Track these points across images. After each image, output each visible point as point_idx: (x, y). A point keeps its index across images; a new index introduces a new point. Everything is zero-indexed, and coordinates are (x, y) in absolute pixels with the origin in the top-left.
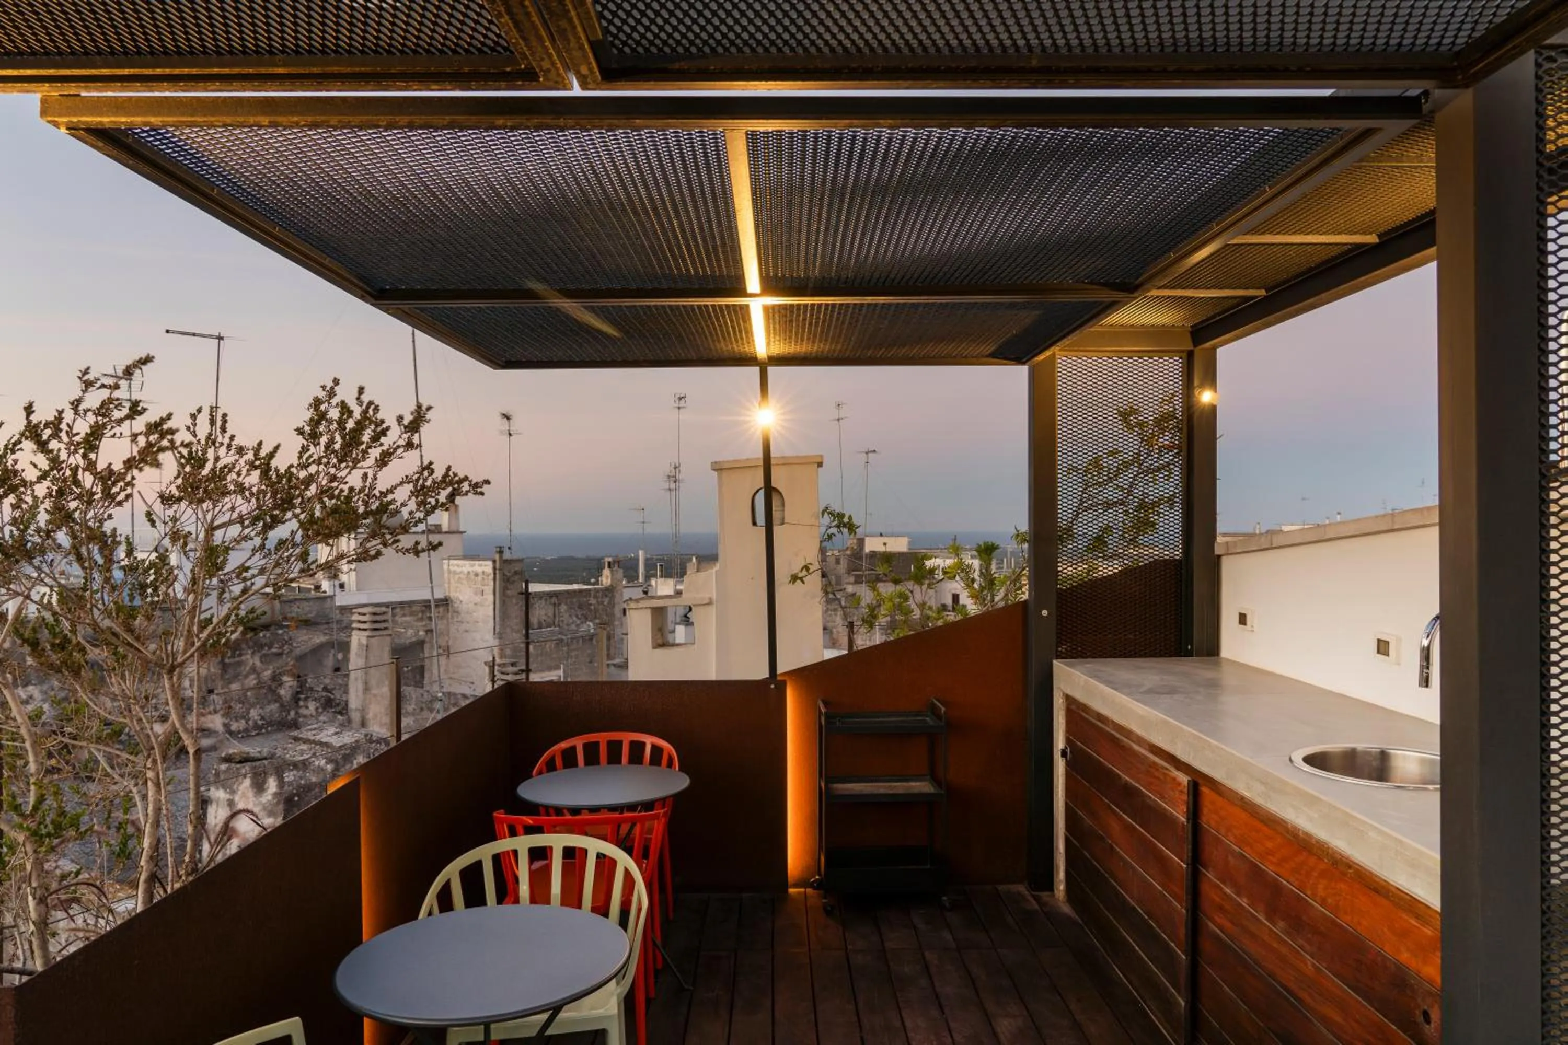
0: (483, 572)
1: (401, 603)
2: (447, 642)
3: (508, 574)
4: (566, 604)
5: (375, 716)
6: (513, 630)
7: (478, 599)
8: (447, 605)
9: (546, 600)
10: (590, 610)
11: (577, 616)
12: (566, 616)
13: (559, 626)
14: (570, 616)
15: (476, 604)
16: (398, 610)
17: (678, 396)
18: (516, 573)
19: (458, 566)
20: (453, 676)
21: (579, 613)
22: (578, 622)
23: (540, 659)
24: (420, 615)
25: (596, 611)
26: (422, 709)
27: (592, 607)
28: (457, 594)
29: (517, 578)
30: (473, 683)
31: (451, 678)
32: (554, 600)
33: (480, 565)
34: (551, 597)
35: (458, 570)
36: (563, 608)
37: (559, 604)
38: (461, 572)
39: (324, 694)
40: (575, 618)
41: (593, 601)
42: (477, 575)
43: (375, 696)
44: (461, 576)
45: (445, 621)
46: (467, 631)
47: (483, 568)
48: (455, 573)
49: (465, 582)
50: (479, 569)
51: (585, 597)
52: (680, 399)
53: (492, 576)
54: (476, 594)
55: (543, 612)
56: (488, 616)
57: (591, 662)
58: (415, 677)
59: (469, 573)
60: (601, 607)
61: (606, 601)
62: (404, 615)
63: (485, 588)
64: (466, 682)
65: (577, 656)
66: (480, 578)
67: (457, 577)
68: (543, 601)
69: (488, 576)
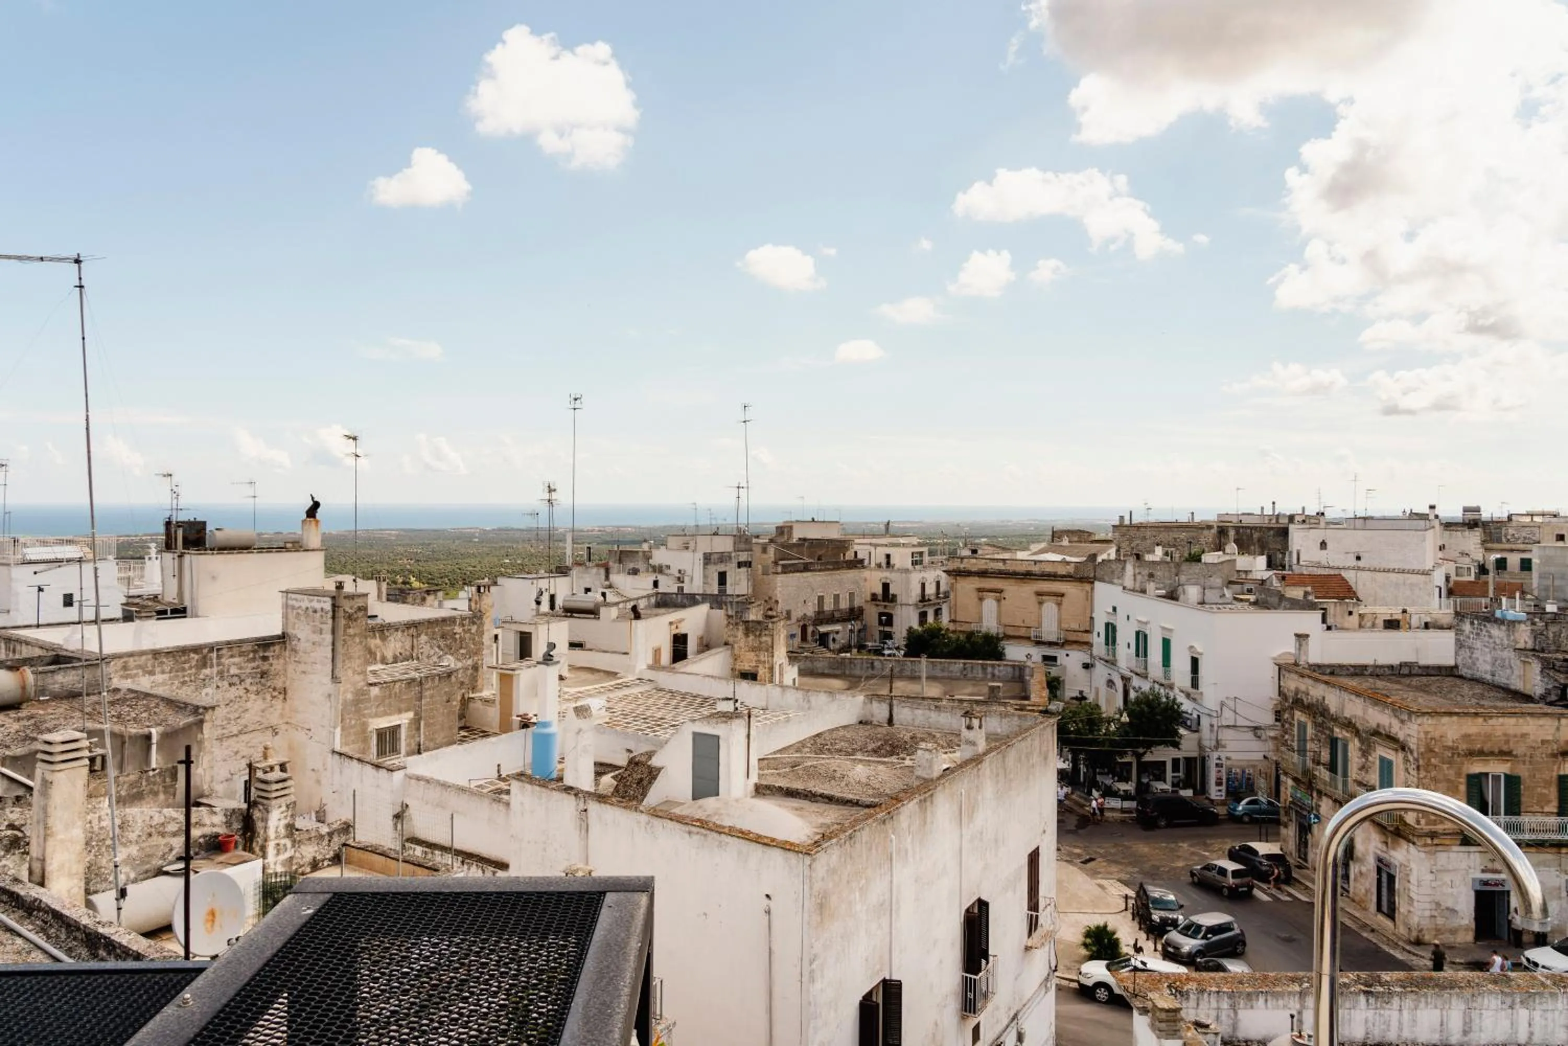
0: (322, 609)
1: (229, 643)
2: (284, 682)
3: (350, 611)
4: (427, 634)
5: (62, 866)
6: (354, 672)
7: (316, 638)
8: (284, 643)
9: (403, 631)
10: (456, 640)
11: (439, 647)
12: (427, 647)
13: (418, 658)
14: (431, 647)
15: (314, 644)
16: (224, 652)
17: (573, 396)
18: (359, 609)
19: (296, 600)
20: (289, 721)
21: (442, 644)
22: (441, 653)
23: (387, 701)
24: (251, 655)
25: (462, 640)
26: (150, 835)
27: (457, 636)
28: (294, 632)
29: (360, 614)
30: (309, 730)
31: (287, 723)
32: (413, 631)
33: (319, 601)
34: (408, 628)
35: (297, 604)
36: (424, 638)
37: (419, 635)
38: (300, 607)
39: (9, 832)
40: (437, 650)
41: (458, 629)
42: (315, 611)
43: (62, 841)
44: (300, 611)
45: (282, 661)
46: (304, 672)
47: (322, 605)
48: (293, 608)
49: (303, 618)
50: (318, 606)
51: (450, 625)
52: (576, 399)
53: (330, 614)
54: (314, 632)
55: (399, 645)
56: (326, 657)
57: (448, 701)
58: (164, 781)
59: (307, 608)
60: (467, 635)
61: (474, 629)
62: (232, 656)
63: (323, 626)
64: (303, 728)
65: (432, 696)
66: (318, 615)
67: (295, 612)
68: (399, 633)
69: (327, 613)
